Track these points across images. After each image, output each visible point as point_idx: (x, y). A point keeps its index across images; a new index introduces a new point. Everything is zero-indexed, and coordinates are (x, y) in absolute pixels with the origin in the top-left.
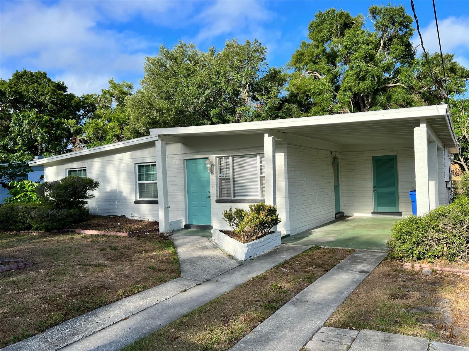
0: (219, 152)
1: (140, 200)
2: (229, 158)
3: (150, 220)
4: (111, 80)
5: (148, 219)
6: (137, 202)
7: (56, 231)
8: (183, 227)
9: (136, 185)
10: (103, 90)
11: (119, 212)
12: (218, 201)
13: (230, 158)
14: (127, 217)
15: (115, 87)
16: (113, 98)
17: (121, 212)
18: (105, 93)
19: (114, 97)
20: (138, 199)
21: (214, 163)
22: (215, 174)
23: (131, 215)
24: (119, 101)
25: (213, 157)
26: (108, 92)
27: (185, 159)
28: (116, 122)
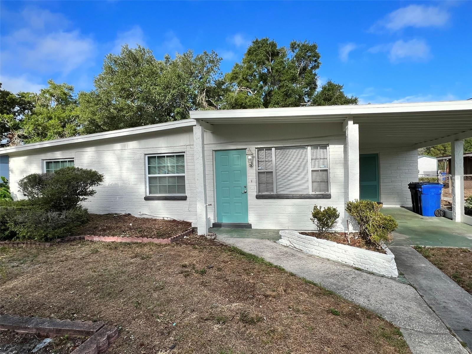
0: (261, 142)
1: (150, 195)
2: (271, 150)
3: (166, 219)
4: (50, 81)
5: (163, 218)
6: (147, 199)
7: (59, 240)
8: (211, 226)
9: (145, 178)
10: (42, 90)
11: (123, 210)
12: (258, 197)
13: (273, 149)
14: (133, 215)
15: (56, 87)
16: (53, 98)
17: (125, 210)
18: (44, 92)
19: (54, 96)
20: (148, 195)
21: (254, 155)
22: (254, 167)
23: (139, 213)
24: (58, 101)
25: (252, 148)
26: (48, 91)
27: (213, 150)
28: (57, 120)
